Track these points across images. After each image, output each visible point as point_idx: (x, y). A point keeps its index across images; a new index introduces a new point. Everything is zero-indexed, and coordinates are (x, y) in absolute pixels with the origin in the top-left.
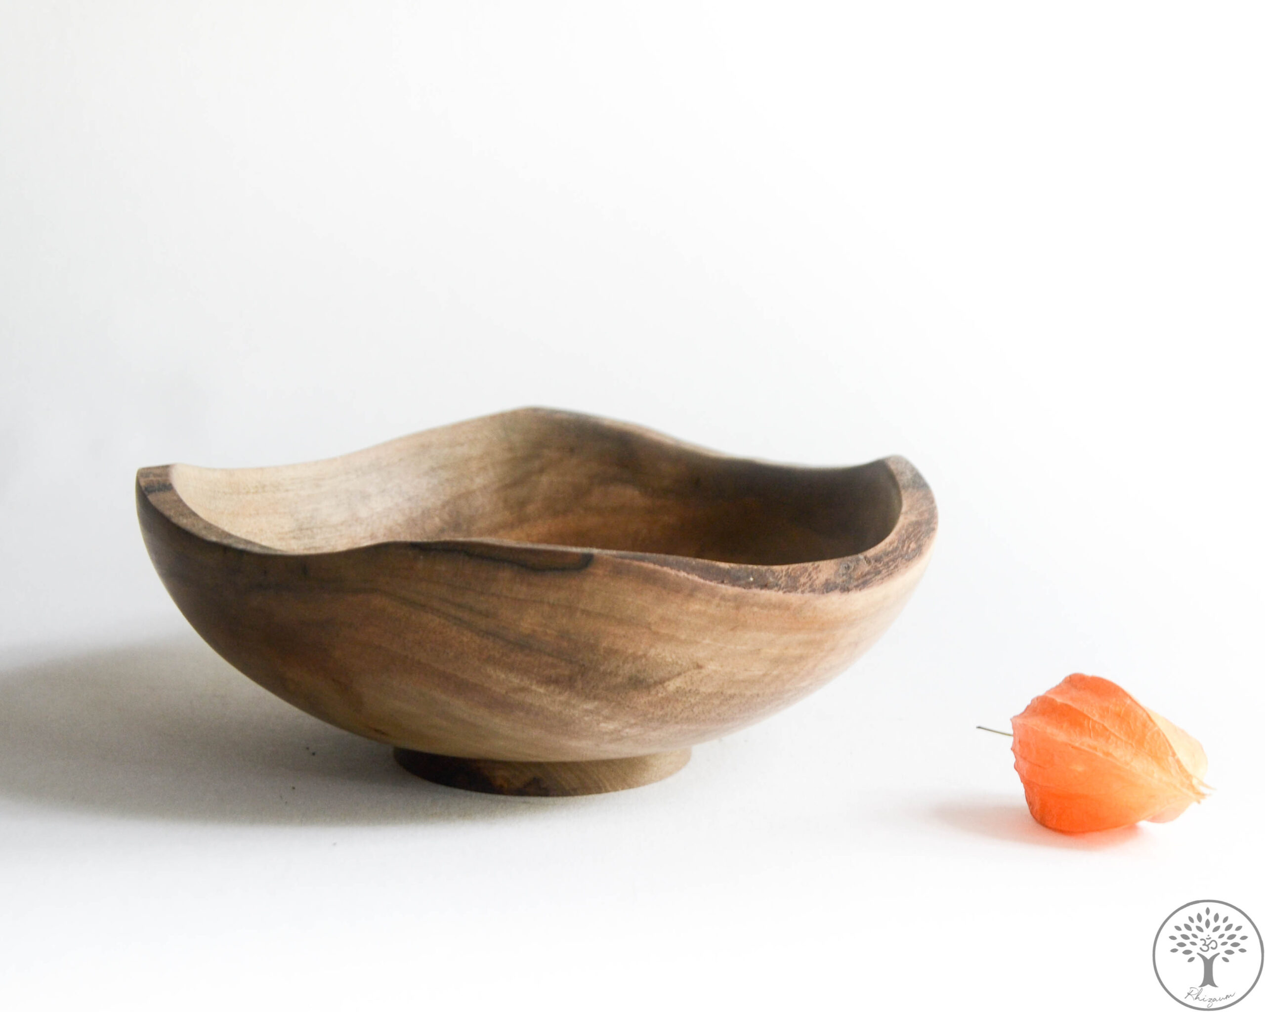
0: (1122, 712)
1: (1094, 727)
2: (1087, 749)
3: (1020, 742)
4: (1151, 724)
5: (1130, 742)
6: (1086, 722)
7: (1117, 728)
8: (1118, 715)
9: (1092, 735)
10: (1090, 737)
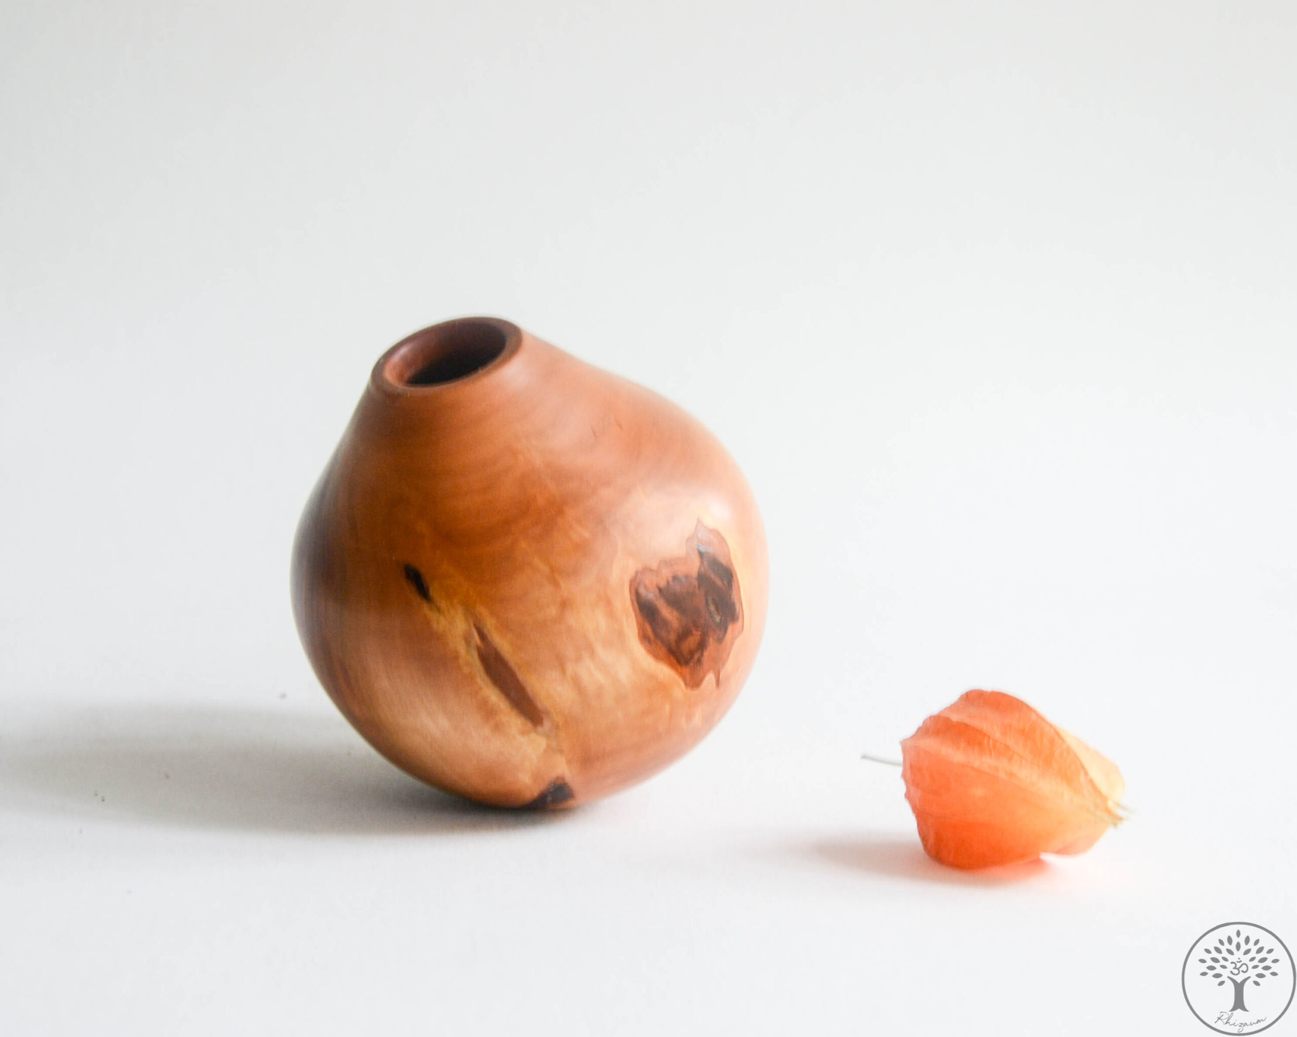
0: (1027, 729)
1: (994, 746)
2: (987, 770)
3: (911, 767)
4: (1060, 741)
5: (1036, 761)
6: (986, 741)
7: (1021, 746)
8: (1022, 732)
9: (993, 753)
10: (991, 756)
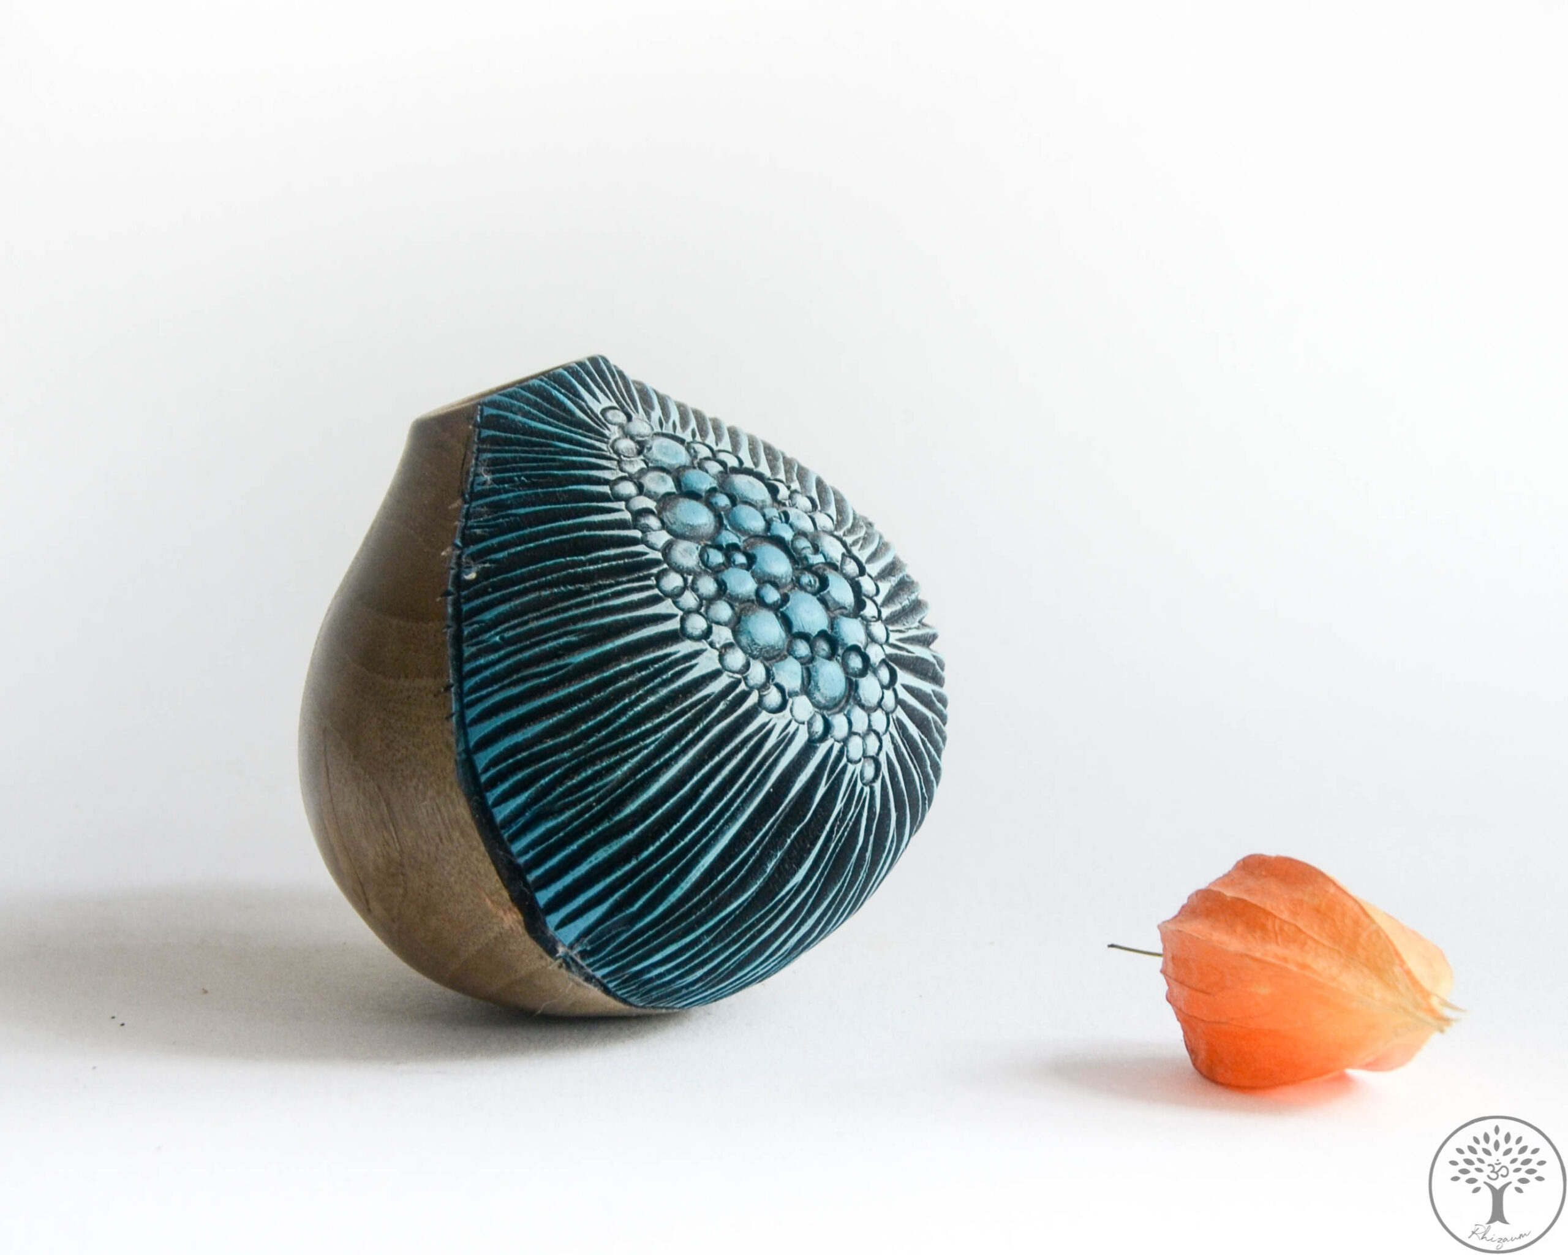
0: (1324, 905)
1: (1281, 929)
2: (1273, 960)
3: (1173, 958)
4: (1367, 921)
5: (1337, 948)
6: (1269, 924)
7: (1316, 928)
8: (1317, 910)
9: (1280, 940)
10: (1277, 943)
